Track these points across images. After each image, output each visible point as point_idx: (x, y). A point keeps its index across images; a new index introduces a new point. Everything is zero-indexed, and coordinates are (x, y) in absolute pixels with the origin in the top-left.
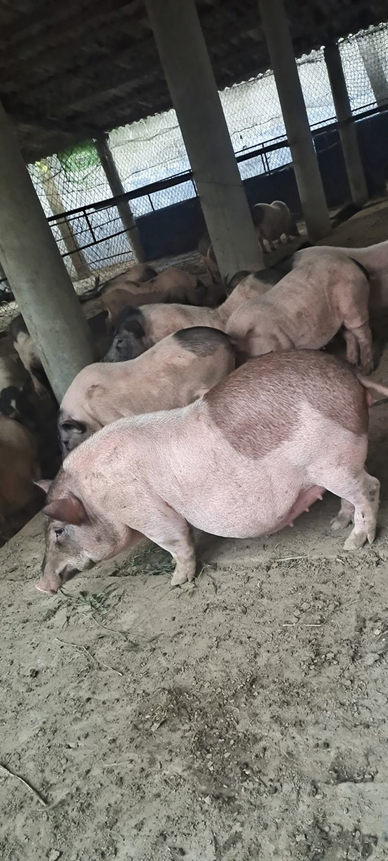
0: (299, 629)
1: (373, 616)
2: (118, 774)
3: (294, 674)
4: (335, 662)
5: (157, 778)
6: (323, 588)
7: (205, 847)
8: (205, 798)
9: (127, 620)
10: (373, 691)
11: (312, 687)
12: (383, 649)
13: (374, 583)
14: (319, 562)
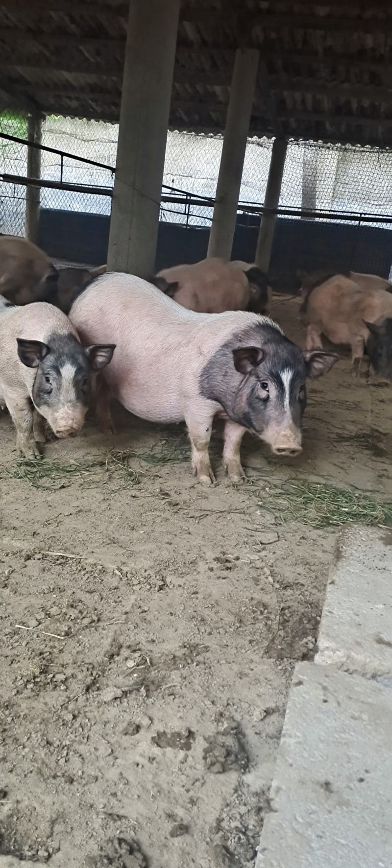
0: (35, 636)
1: (133, 644)
3: (2, 690)
4: (63, 687)
6: (86, 597)
10: (97, 735)
11: (19, 711)
12: (131, 686)
13: (149, 608)
14: (93, 568)
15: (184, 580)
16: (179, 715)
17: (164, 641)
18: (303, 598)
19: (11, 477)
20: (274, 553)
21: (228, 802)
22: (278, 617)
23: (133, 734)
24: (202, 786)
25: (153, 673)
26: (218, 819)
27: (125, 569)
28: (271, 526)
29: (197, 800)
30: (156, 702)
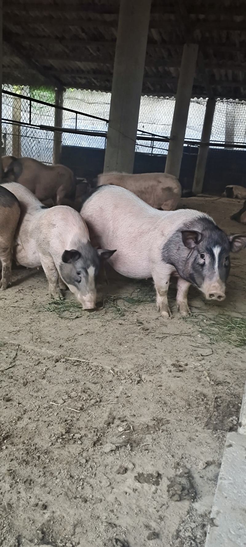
0: (62, 409)
1: (122, 417)
3: (43, 442)
4: (79, 442)
6: (92, 386)
10: (101, 473)
11: (53, 456)
12: (121, 443)
13: (131, 394)
14: (96, 368)
15: (153, 377)
16: (151, 463)
17: (141, 416)
18: (229, 392)
19: (46, 311)
20: (210, 362)
21: (184, 520)
22: (213, 403)
23: (123, 474)
24: (167, 508)
25: (135, 435)
26: (177, 530)
27: (116, 370)
28: (208, 344)
29: (164, 517)
30: (137, 454)
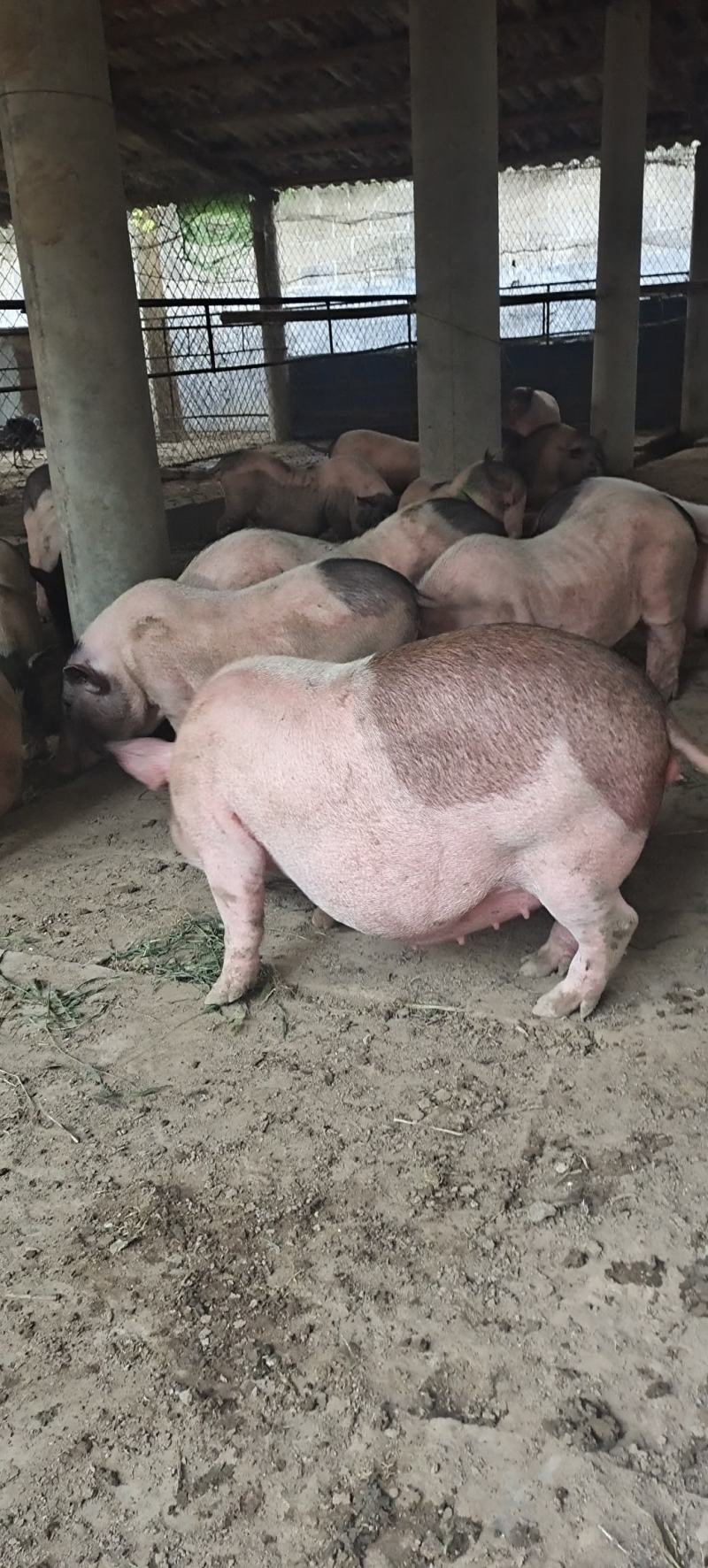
0: (422, 1133)
1: (559, 1138)
2: (30, 1314)
3: (395, 1209)
4: (474, 1204)
5: (101, 1338)
6: (481, 1071)
7: (160, 1479)
8: (181, 1391)
9: (110, 1047)
10: (531, 1268)
11: (423, 1238)
12: (566, 1200)
13: (575, 1082)
14: (483, 1025)
15: (621, 1034)
16: (639, 1238)
17: (603, 1132)
23: (579, 1266)
24: (683, 1333)
25: (594, 1179)
27: (531, 1024)
29: (678, 1351)
30: (605, 1222)
